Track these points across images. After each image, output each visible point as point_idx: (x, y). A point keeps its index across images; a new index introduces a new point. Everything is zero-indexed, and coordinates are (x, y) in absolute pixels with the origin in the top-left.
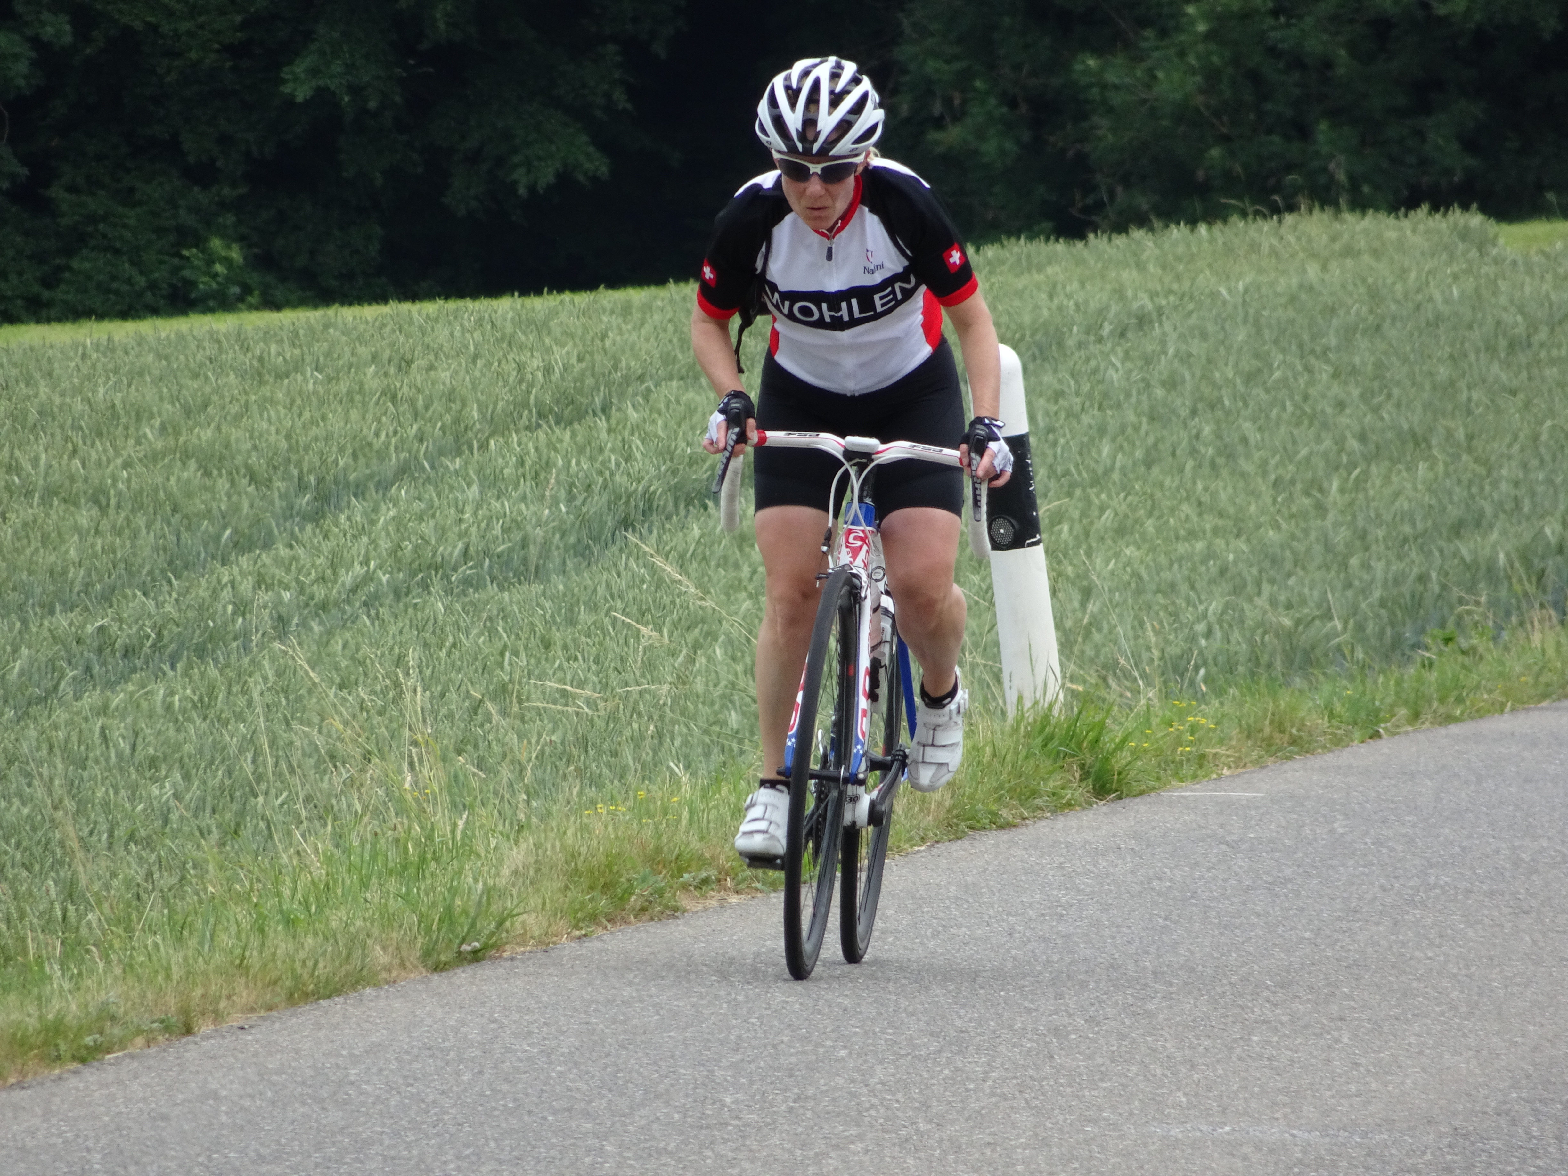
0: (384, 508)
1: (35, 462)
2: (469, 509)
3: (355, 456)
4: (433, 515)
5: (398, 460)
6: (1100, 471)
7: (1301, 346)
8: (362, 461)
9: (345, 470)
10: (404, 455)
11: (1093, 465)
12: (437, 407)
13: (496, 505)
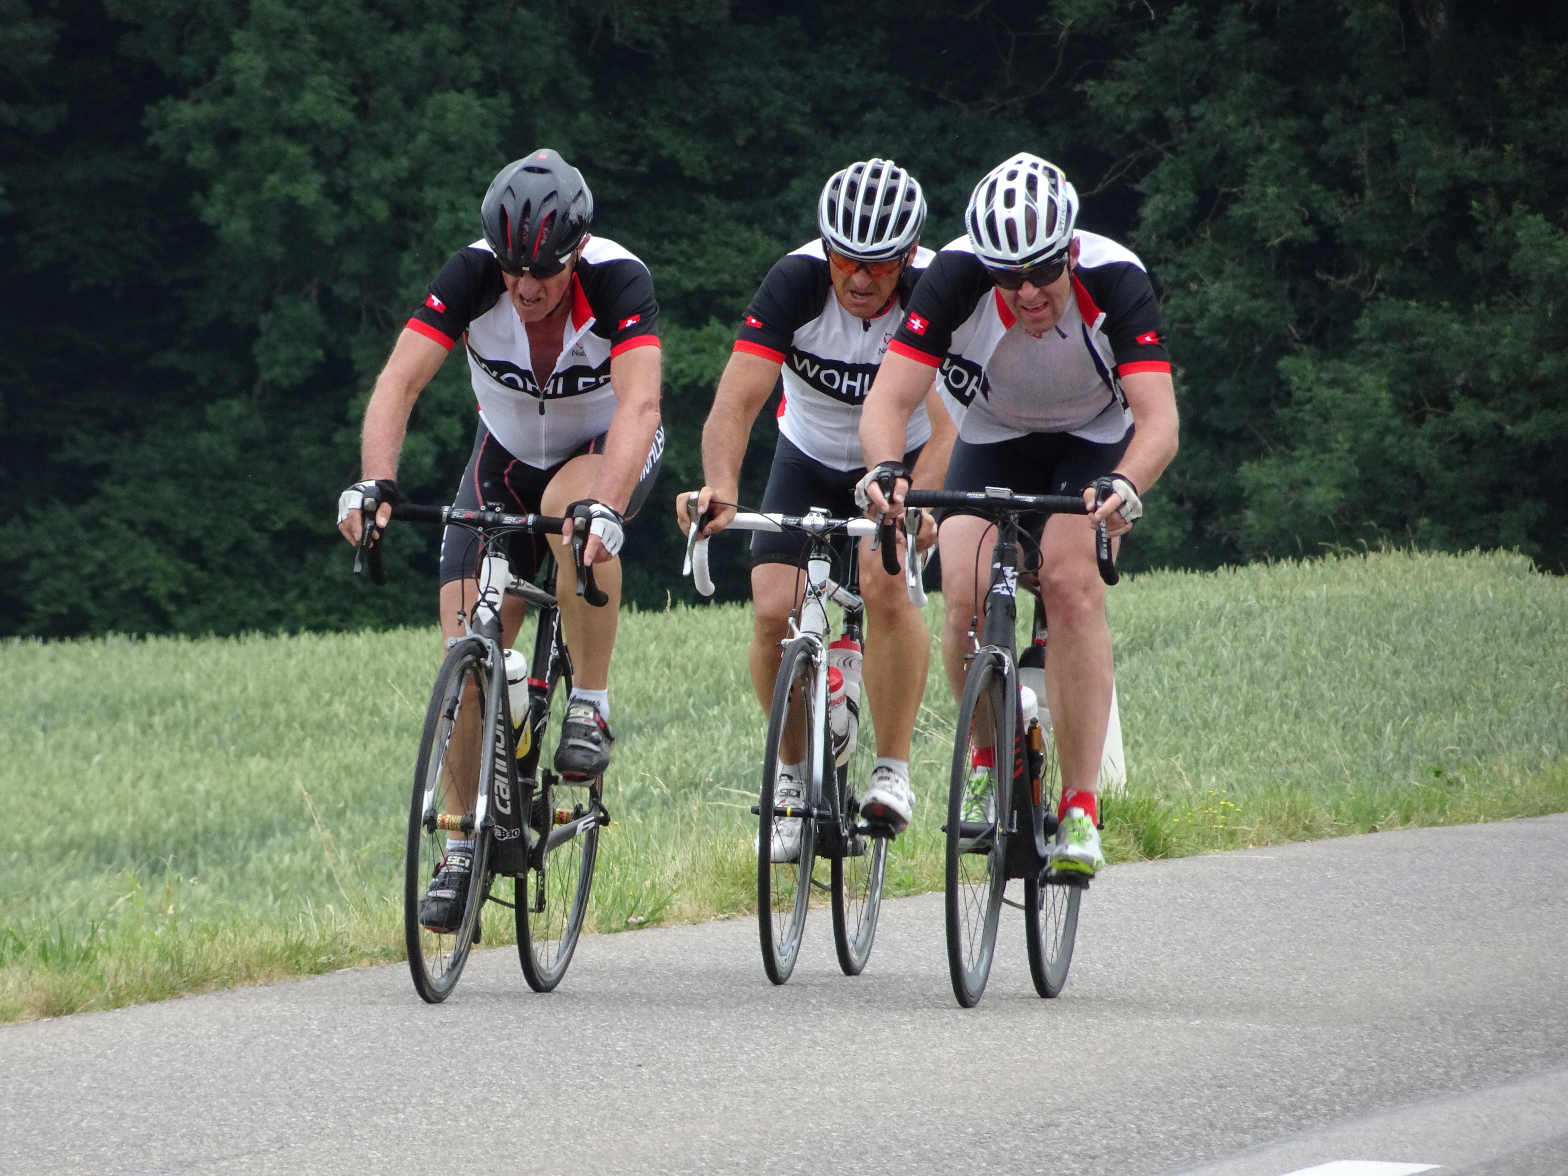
0: (657, 742)
1: (391, 708)
2: (723, 742)
3: (638, 705)
4: (695, 746)
5: (671, 709)
6: (1210, 719)
7: (1369, 633)
8: (644, 710)
9: (631, 716)
10: (676, 706)
11: (1205, 715)
12: (703, 670)
13: (744, 740)
